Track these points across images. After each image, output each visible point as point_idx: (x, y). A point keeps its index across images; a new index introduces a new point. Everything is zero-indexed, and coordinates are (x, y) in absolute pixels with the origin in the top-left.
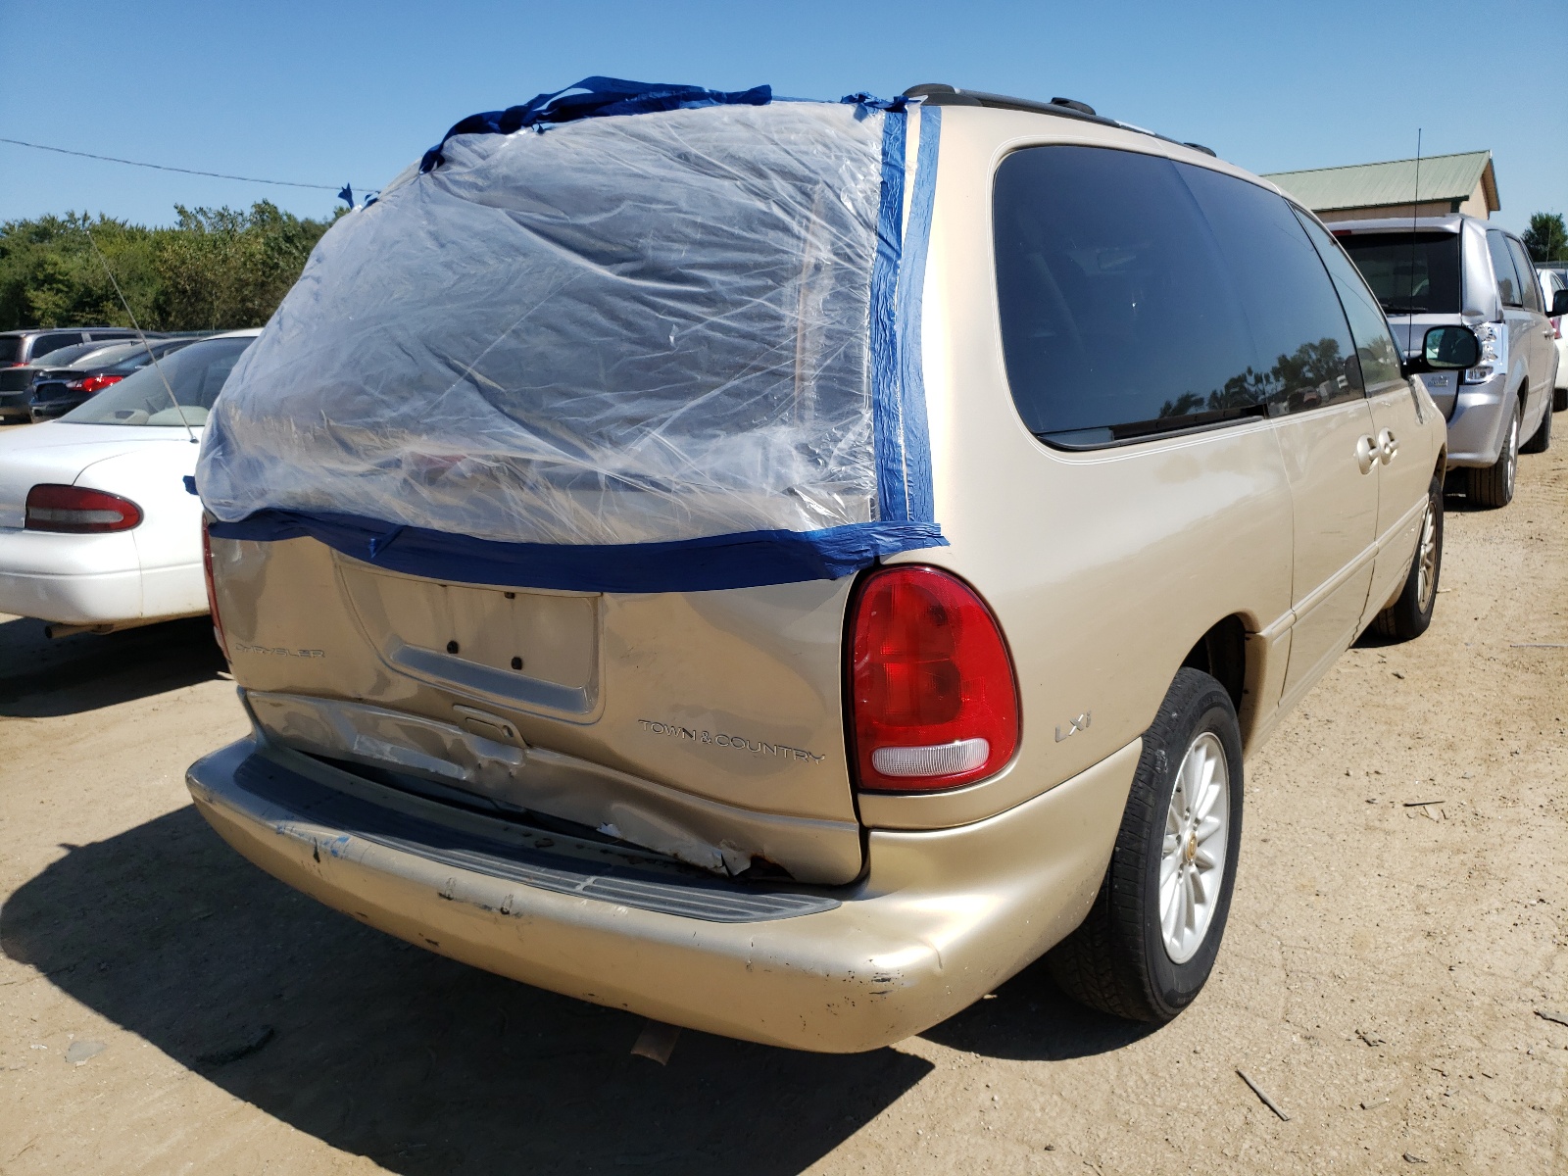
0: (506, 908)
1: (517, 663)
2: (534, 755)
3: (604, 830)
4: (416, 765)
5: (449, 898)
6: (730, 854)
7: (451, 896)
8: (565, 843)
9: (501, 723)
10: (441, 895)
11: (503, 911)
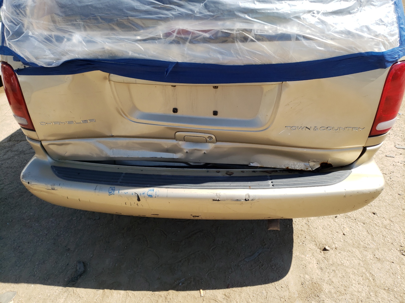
0: (247, 198)
1: (215, 113)
2: (219, 144)
3: (252, 165)
4: (149, 157)
5: (219, 200)
6: (312, 164)
7: (220, 200)
8: (237, 172)
9: (207, 135)
10: (214, 200)
11: (246, 200)
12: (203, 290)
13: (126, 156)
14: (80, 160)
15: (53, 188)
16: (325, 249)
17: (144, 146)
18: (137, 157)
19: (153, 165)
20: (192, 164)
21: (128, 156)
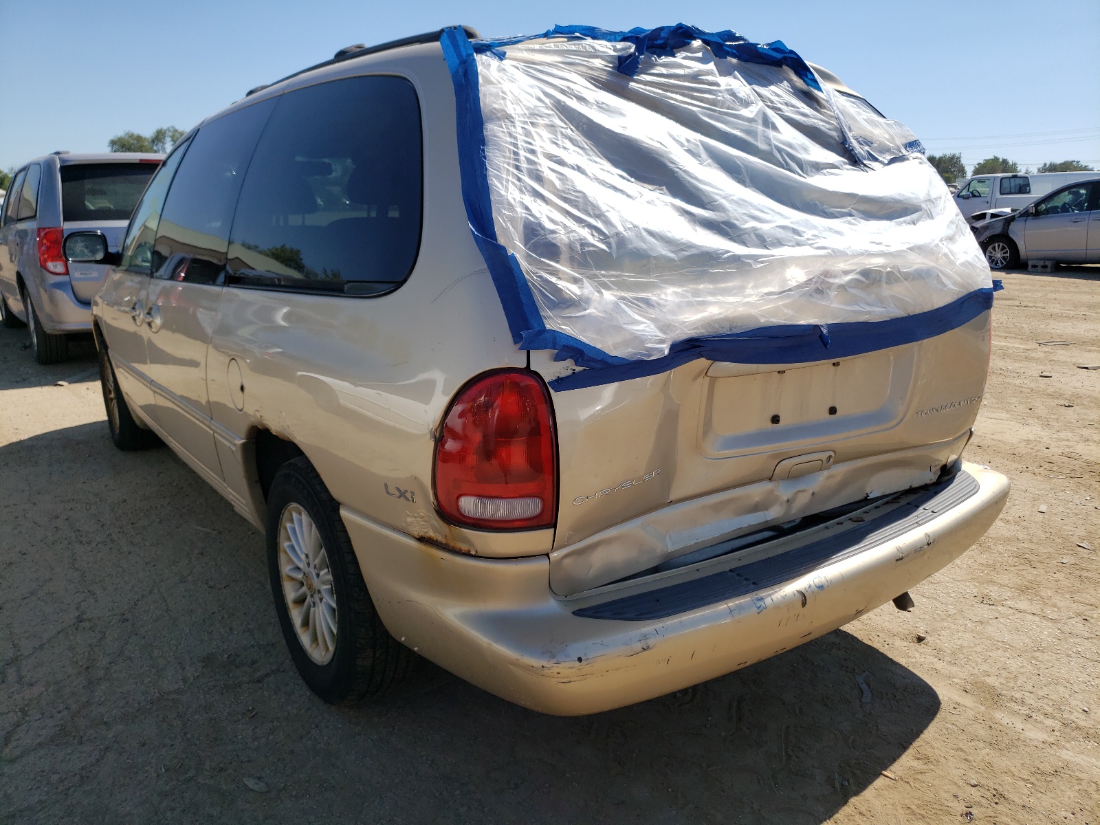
0: (929, 541)
1: (833, 411)
3: (871, 496)
6: (934, 470)
7: (903, 557)
9: (824, 456)
10: (897, 560)
11: (928, 544)
12: (885, 770)
13: (692, 543)
14: (616, 579)
15: (645, 647)
16: (920, 639)
17: (717, 508)
18: (711, 537)
19: (722, 552)
20: (786, 526)
21: (696, 541)
